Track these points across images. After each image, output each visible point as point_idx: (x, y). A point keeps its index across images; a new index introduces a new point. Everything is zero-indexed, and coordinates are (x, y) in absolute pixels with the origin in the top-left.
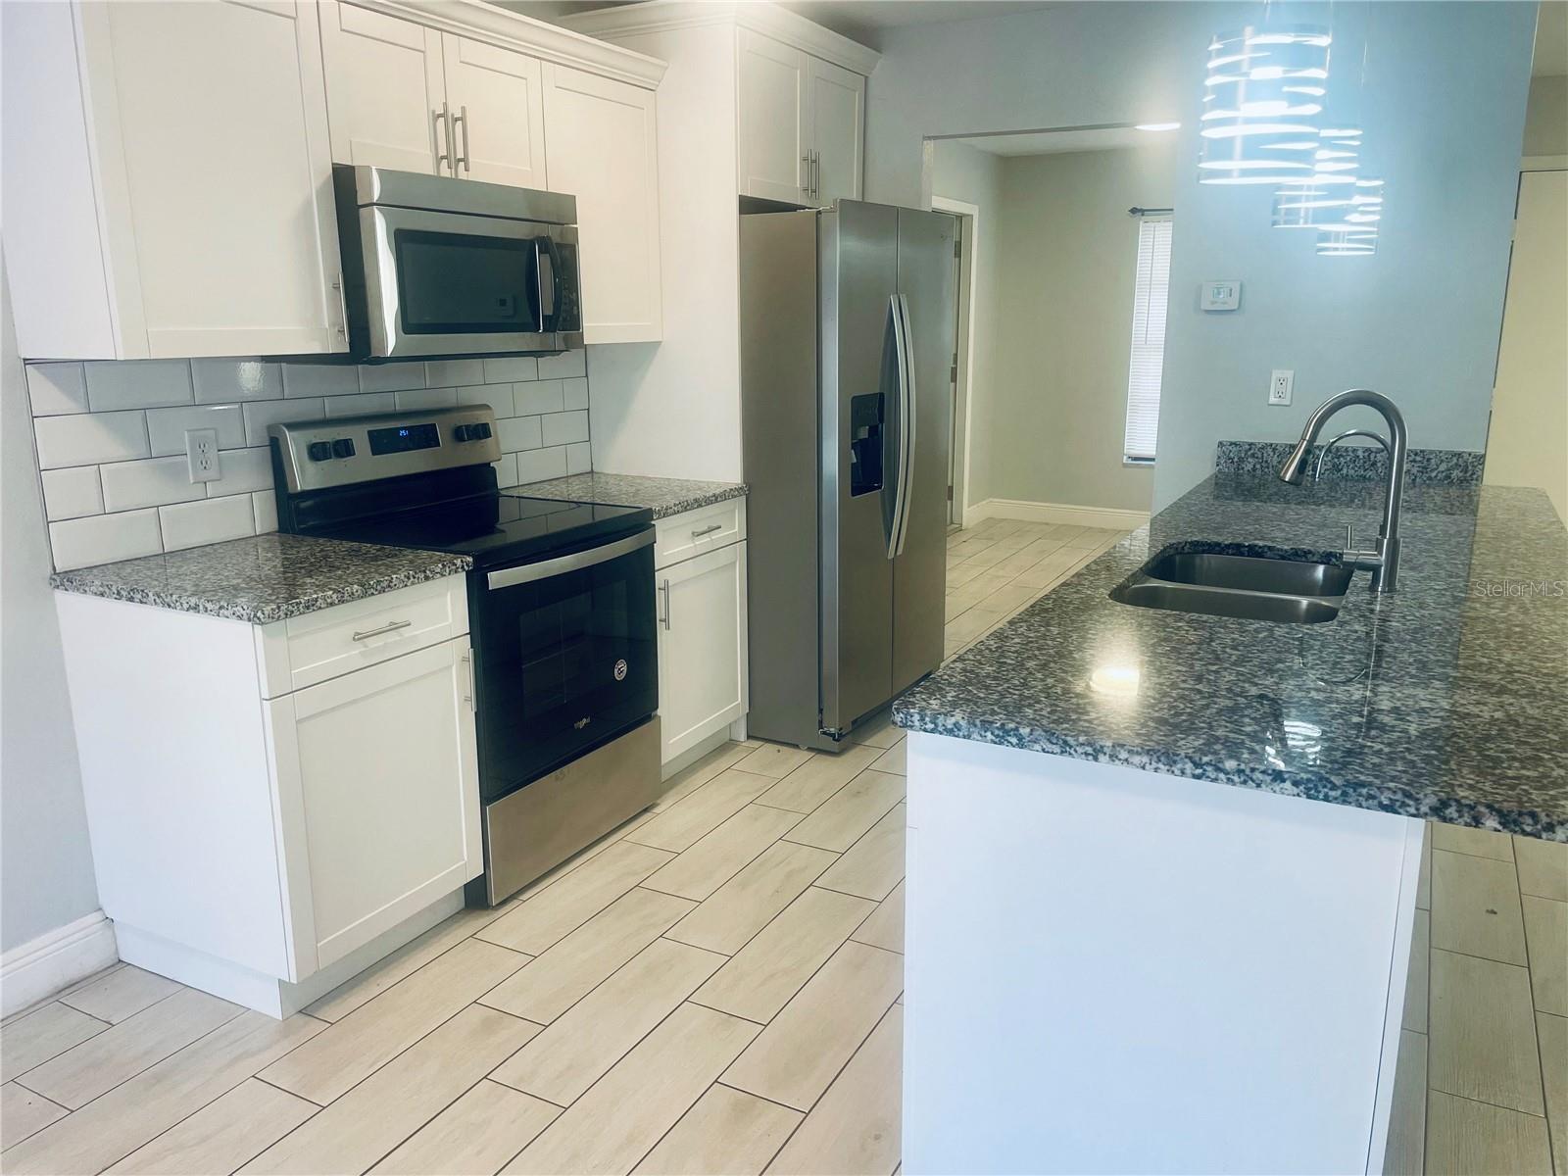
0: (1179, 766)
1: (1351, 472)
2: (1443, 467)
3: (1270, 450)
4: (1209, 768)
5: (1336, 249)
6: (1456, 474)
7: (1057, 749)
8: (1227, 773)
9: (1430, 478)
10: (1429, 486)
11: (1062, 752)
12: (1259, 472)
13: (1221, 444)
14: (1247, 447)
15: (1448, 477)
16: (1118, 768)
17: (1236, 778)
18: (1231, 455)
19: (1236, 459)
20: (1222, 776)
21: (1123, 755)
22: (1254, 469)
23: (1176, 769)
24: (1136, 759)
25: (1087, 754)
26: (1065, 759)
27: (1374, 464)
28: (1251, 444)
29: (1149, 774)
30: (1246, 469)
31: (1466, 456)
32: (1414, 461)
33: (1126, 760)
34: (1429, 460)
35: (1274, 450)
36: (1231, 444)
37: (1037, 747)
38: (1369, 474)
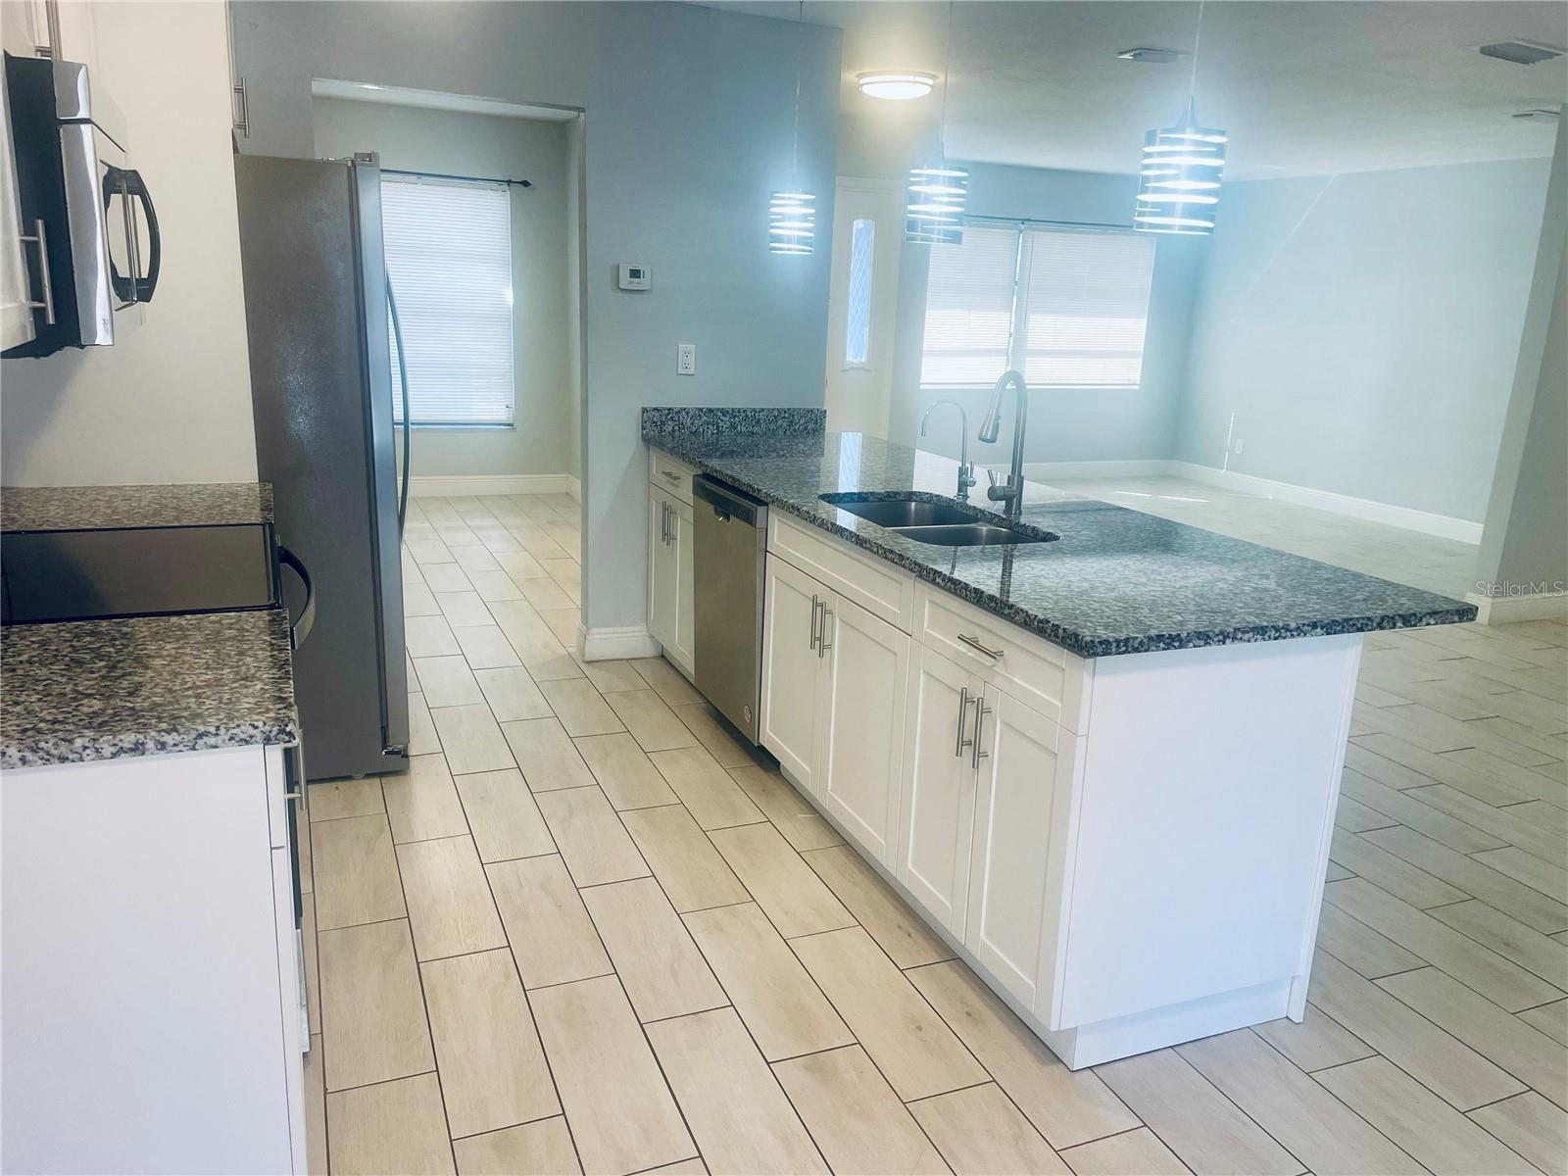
0: (1268, 634)
1: (744, 429)
2: (802, 422)
3: (684, 413)
4: (1283, 631)
5: (789, 250)
6: (811, 426)
7: (1202, 643)
8: (1291, 631)
9: (795, 430)
10: (795, 437)
11: (1205, 644)
12: (677, 433)
13: (645, 410)
14: (667, 412)
15: (806, 429)
16: (1238, 645)
17: (1295, 633)
18: (655, 419)
19: (659, 423)
20: (1289, 634)
21: (1239, 635)
22: (673, 431)
23: (1266, 637)
24: (1246, 637)
25: (1219, 641)
26: (1208, 648)
27: (758, 422)
28: (669, 409)
29: (1253, 644)
30: (667, 431)
31: (816, 411)
32: (784, 417)
33: (1241, 639)
34: (793, 416)
35: (687, 413)
36: (654, 409)
37: (1191, 645)
38: (756, 429)
